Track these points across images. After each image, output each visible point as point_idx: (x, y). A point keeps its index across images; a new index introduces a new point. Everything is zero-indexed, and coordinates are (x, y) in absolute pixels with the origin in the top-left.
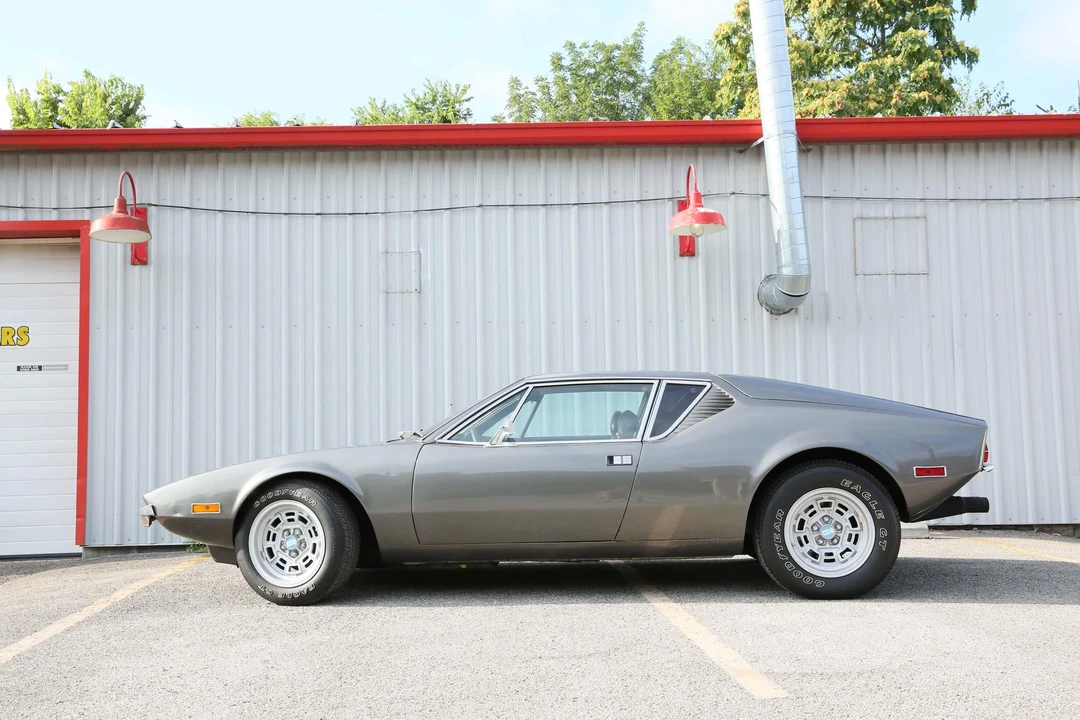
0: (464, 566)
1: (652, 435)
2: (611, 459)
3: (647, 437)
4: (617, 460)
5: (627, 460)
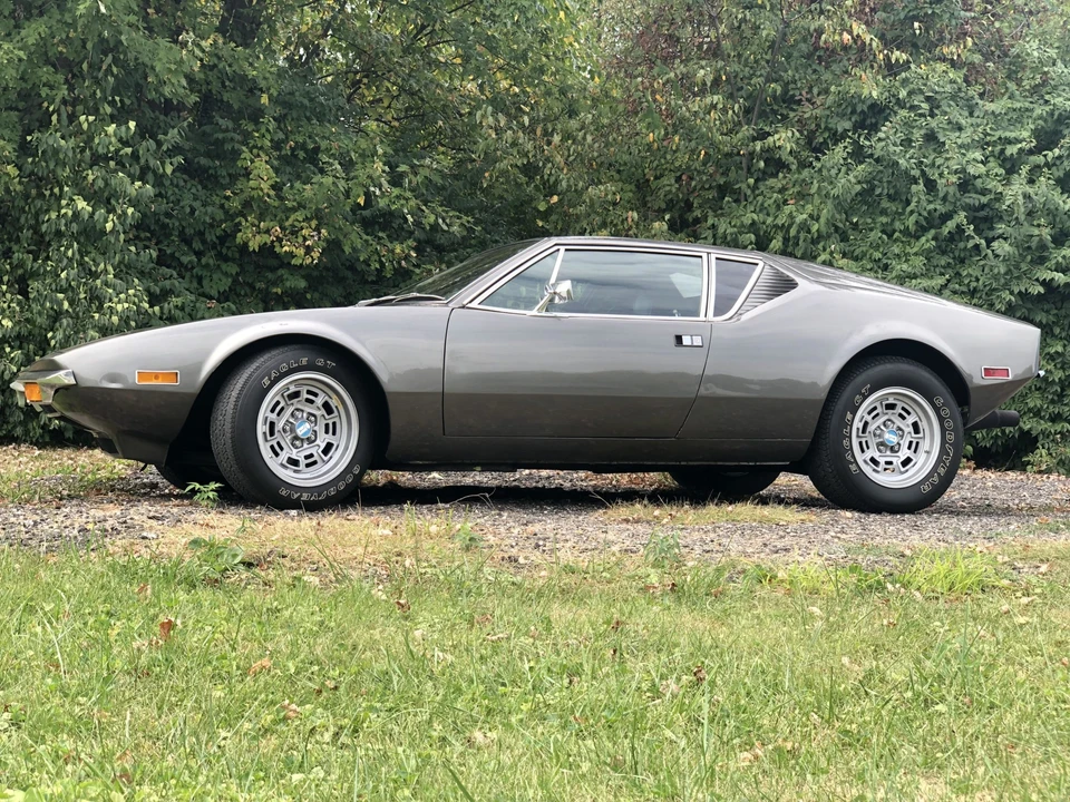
0: (479, 468)
2: (679, 339)
3: (710, 316)
4: (686, 340)
5: (697, 341)
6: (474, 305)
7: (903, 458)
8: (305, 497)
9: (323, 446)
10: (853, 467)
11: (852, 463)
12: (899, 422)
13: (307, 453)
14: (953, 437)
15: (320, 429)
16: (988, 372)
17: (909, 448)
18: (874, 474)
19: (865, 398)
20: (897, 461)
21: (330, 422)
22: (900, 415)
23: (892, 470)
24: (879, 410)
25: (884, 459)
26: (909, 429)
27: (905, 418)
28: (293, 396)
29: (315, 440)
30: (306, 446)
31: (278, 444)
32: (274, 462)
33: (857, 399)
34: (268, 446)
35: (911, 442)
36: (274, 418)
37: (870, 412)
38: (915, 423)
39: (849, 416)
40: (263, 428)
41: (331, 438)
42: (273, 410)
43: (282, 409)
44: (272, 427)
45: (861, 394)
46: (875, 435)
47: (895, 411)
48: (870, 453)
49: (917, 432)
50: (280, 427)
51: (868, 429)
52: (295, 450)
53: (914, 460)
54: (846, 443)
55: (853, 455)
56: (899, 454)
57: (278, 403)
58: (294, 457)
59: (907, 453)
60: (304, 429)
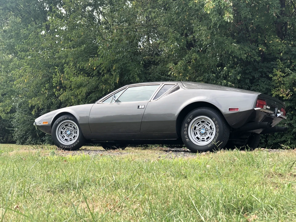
0: (107, 141)
2: (139, 106)
3: (152, 100)
5: (143, 107)
6: (101, 103)
7: (207, 137)
8: (66, 147)
9: (73, 136)
10: (187, 140)
11: (187, 138)
12: (206, 126)
13: (70, 138)
14: (218, 130)
15: (73, 132)
16: (230, 109)
17: (210, 134)
18: (198, 142)
19: (191, 120)
20: (205, 138)
21: (75, 131)
22: (207, 124)
23: (204, 141)
24: (200, 123)
25: (202, 138)
26: (209, 128)
27: (208, 125)
28: (67, 125)
29: (72, 135)
30: (70, 136)
31: (64, 136)
32: (61, 140)
33: (189, 120)
34: (61, 136)
35: (210, 132)
36: (62, 130)
37: (197, 124)
38: (211, 127)
39: (186, 125)
40: (60, 132)
41: (75, 135)
42: (62, 129)
43: (65, 128)
44: (62, 132)
45: (190, 118)
46: (199, 130)
47: (205, 123)
48: (197, 136)
49: (211, 129)
50: (64, 132)
51: (197, 129)
52: (67, 137)
53: (210, 137)
54: (185, 133)
55: (188, 136)
56: (206, 136)
57: (63, 127)
58: (67, 139)
59: (209, 135)
60: (69, 133)
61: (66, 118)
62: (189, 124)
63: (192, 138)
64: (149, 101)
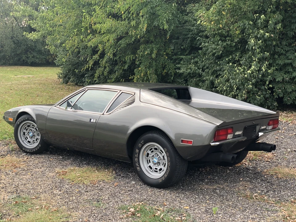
1: (107, 113)
3: (105, 113)
4: (92, 121)
5: (94, 121)
6: (58, 106)
8: (28, 151)
10: (138, 168)
11: (138, 167)
12: (159, 155)
13: (33, 140)
14: (170, 164)
15: (35, 134)
16: (182, 141)
17: (163, 165)
18: (150, 172)
19: (143, 146)
20: (159, 168)
22: (160, 152)
23: (157, 172)
24: (153, 150)
25: (155, 167)
26: (162, 158)
27: (161, 154)
28: (29, 126)
29: (35, 137)
30: (33, 138)
31: (27, 137)
32: (24, 142)
33: (140, 145)
34: (24, 138)
35: (163, 163)
36: (25, 131)
37: (150, 150)
38: (163, 156)
39: (137, 151)
40: (22, 133)
41: (38, 137)
42: (25, 129)
43: (27, 129)
44: (24, 133)
45: (141, 144)
46: (152, 159)
47: (158, 151)
48: (150, 164)
49: (164, 160)
50: (27, 133)
51: (149, 156)
52: (30, 139)
53: (163, 169)
54: (136, 159)
55: (139, 164)
56: (159, 166)
57: (26, 128)
58: (30, 141)
59: (162, 167)
60: (31, 134)
61: (27, 119)
62: (140, 149)
63: (144, 166)
64: (102, 113)
